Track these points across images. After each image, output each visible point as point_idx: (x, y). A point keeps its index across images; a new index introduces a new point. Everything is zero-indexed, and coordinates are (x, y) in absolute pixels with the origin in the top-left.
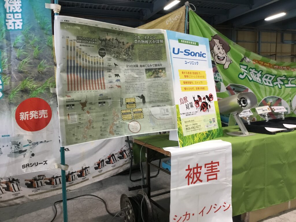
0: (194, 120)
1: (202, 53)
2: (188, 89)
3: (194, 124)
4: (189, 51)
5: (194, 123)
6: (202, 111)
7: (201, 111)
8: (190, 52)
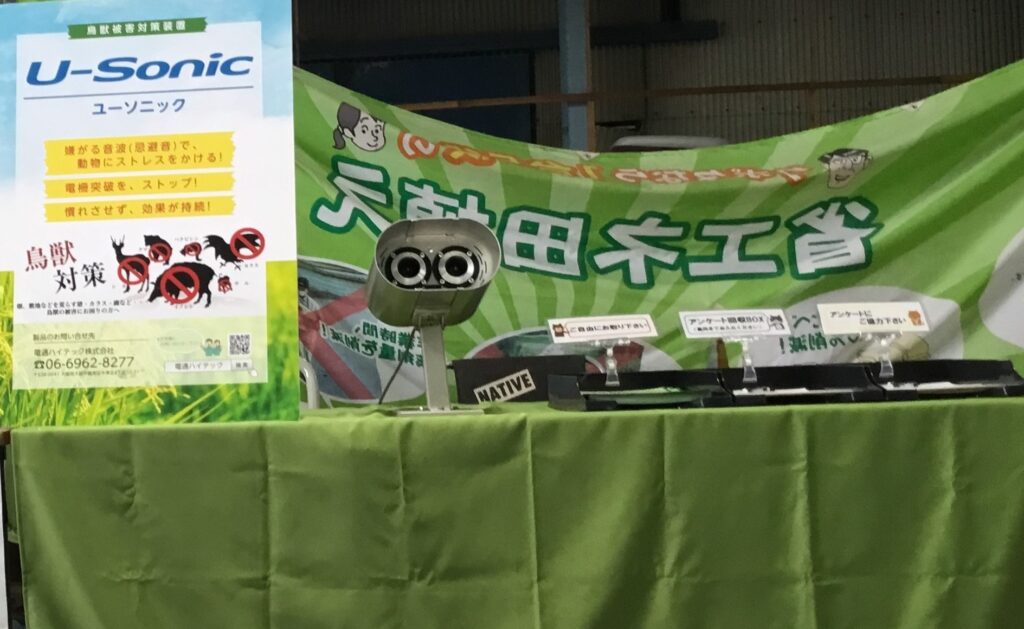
0: (92, 335)
1: (221, 61)
2: (89, 211)
3: (89, 351)
4: (134, 60)
5: (92, 346)
6: (161, 300)
7: (152, 299)
8: (135, 67)
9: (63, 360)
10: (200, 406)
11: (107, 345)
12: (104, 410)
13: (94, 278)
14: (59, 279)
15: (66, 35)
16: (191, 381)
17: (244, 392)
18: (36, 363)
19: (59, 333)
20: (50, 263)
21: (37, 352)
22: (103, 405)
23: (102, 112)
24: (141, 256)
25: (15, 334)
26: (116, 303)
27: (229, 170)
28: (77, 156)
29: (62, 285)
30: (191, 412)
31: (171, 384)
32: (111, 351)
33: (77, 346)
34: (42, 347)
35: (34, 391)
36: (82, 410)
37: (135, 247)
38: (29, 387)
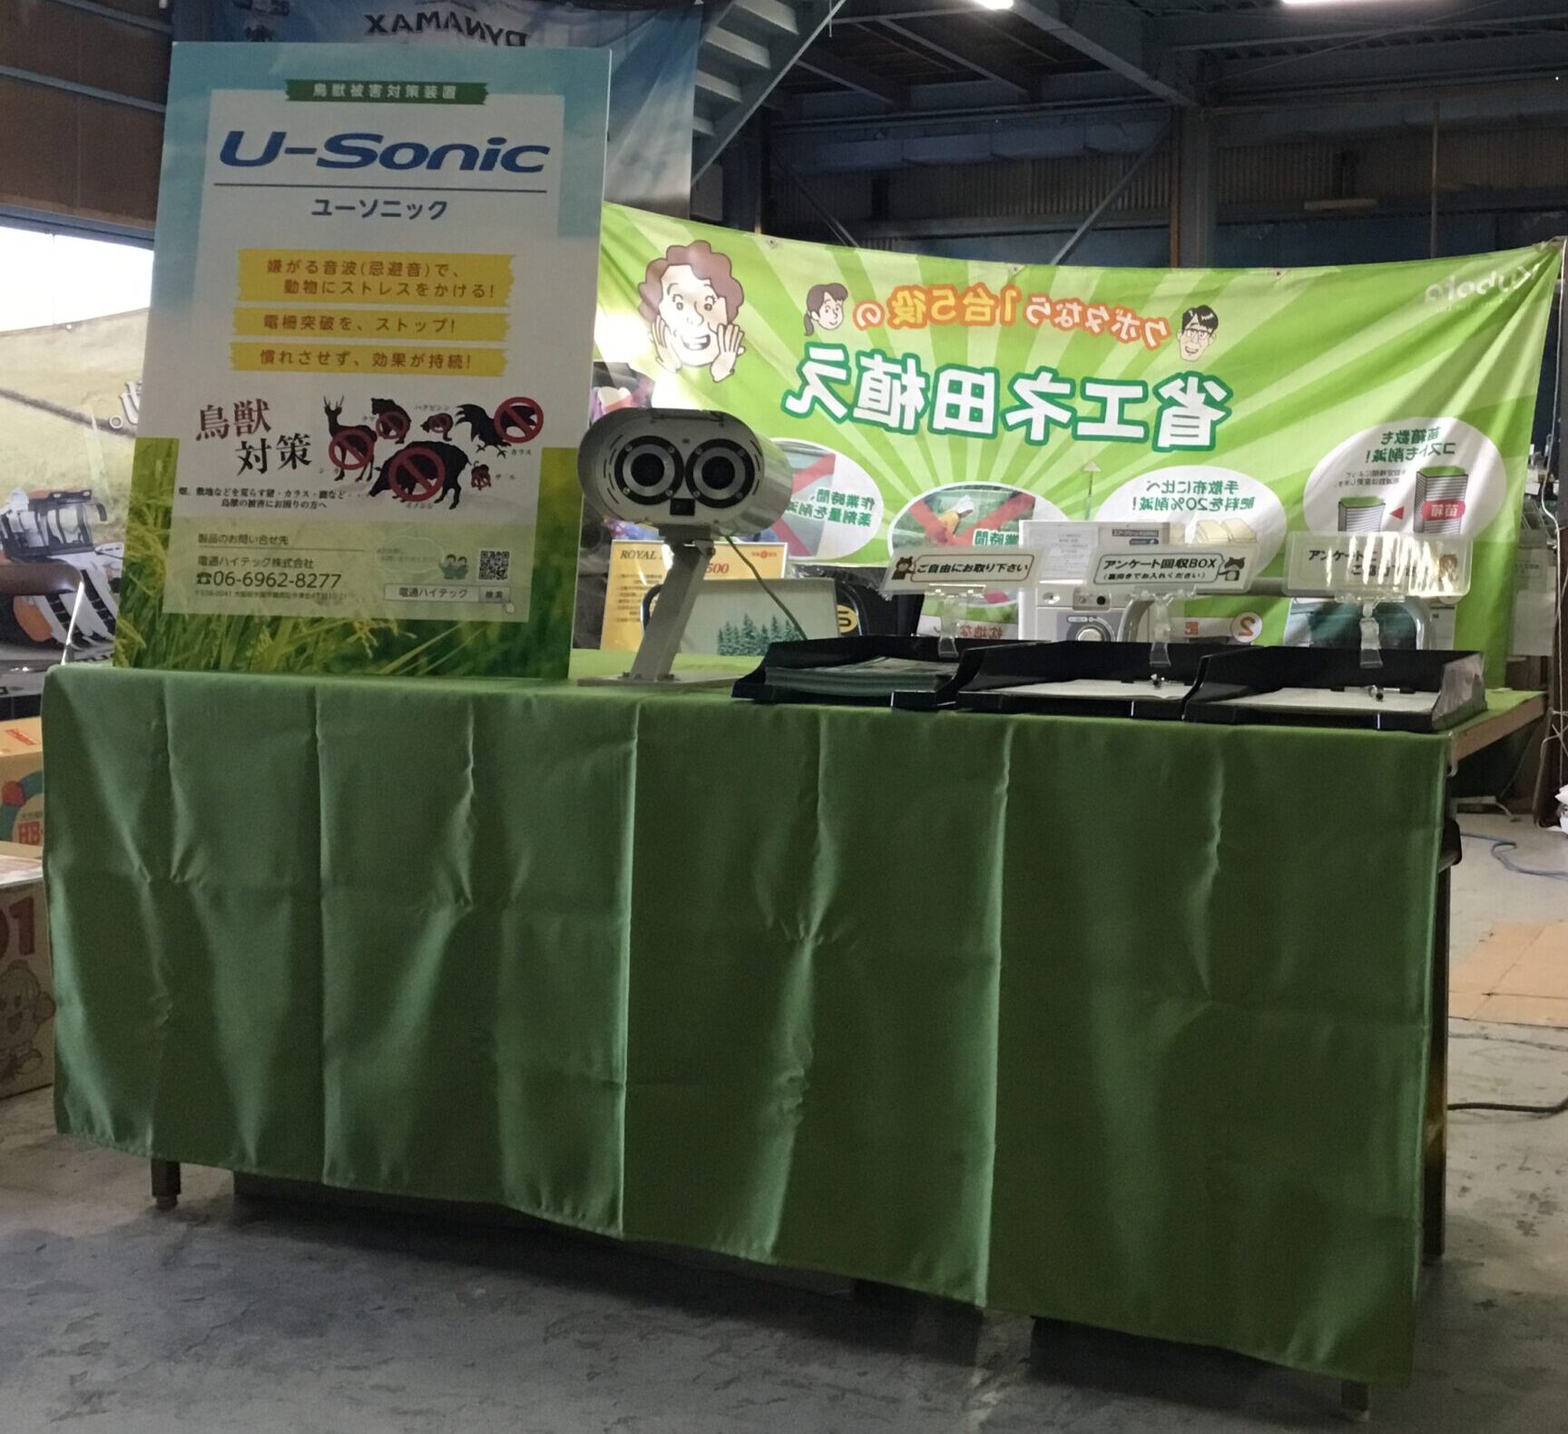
0: (284, 539)
1: (504, 149)
2: (295, 358)
3: (277, 562)
4: (378, 138)
5: (283, 555)
6: (388, 494)
7: (374, 492)
8: (380, 148)
9: (239, 575)
10: (428, 651)
11: (304, 556)
12: (291, 649)
13: (295, 455)
14: (243, 453)
15: (282, 95)
16: (421, 614)
17: (493, 634)
18: (200, 576)
19: (236, 533)
20: (232, 430)
21: (203, 560)
22: (290, 642)
23: (326, 213)
24: (365, 428)
25: (172, 531)
26: (323, 494)
27: (504, 310)
28: (283, 276)
29: (247, 464)
30: (415, 658)
31: (391, 617)
32: (309, 564)
33: (261, 554)
34: (209, 552)
35: (193, 616)
36: (260, 649)
37: (357, 414)
38: (185, 610)
